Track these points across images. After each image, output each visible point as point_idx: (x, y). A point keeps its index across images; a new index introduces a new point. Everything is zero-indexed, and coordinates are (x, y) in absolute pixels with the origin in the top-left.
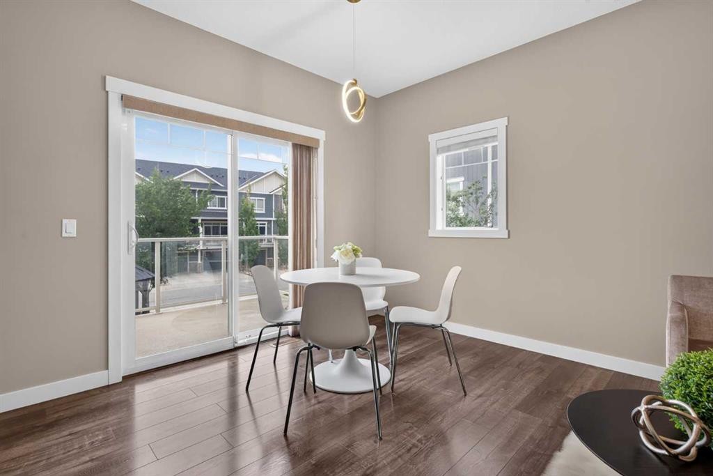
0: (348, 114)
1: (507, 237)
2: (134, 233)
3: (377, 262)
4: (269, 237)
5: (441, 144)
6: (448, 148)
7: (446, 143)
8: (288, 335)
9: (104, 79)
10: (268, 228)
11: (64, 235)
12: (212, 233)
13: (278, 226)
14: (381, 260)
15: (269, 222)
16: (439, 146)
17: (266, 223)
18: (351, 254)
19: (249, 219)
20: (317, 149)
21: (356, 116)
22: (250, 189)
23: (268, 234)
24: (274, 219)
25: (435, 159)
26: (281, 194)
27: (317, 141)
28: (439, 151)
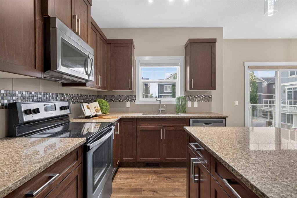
9: (244, 63)
11: (236, 105)
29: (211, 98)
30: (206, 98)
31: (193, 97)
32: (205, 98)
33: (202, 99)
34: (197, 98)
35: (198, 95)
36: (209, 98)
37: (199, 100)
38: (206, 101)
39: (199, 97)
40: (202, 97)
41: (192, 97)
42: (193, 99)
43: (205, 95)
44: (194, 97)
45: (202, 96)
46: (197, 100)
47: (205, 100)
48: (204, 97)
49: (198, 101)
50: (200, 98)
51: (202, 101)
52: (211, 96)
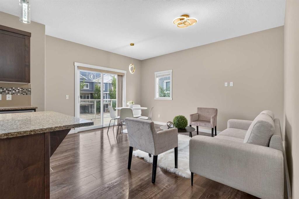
0: (130, 71)
1: (172, 99)
2: (80, 98)
3: (140, 106)
4: (106, 100)
5: (158, 75)
6: (160, 76)
7: (159, 75)
8: (116, 125)
9: (74, 63)
10: (106, 96)
11: (66, 99)
12: (90, 98)
13: (110, 95)
14: (140, 105)
15: (106, 94)
16: (157, 75)
17: (105, 94)
18: (132, 103)
19: (98, 93)
20: (124, 76)
21: (132, 72)
22: (98, 80)
23: (106, 99)
24: (108, 93)
25: (156, 79)
26: (111, 83)
27: (124, 74)
28: (157, 77)
29: (30, 91)
30: (24, 91)
31: (5, 89)
32: (22, 91)
33: (19, 92)
34: (10, 90)
35: (12, 88)
36: (28, 91)
37: (14, 93)
38: (24, 94)
39: (14, 89)
40: (19, 90)
41: (3, 89)
42: (5, 92)
43: (22, 88)
44: (7, 89)
45: (19, 88)
46: (10, 93)
47: (22, 93)
48: (20, 90)
49: (12, 94)
50: (15, 91)
51: (19, 94)
52: (31, 89)
